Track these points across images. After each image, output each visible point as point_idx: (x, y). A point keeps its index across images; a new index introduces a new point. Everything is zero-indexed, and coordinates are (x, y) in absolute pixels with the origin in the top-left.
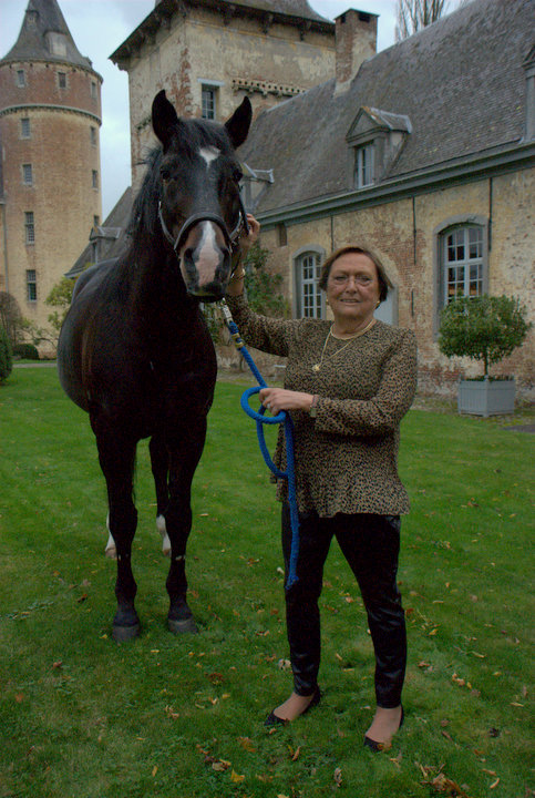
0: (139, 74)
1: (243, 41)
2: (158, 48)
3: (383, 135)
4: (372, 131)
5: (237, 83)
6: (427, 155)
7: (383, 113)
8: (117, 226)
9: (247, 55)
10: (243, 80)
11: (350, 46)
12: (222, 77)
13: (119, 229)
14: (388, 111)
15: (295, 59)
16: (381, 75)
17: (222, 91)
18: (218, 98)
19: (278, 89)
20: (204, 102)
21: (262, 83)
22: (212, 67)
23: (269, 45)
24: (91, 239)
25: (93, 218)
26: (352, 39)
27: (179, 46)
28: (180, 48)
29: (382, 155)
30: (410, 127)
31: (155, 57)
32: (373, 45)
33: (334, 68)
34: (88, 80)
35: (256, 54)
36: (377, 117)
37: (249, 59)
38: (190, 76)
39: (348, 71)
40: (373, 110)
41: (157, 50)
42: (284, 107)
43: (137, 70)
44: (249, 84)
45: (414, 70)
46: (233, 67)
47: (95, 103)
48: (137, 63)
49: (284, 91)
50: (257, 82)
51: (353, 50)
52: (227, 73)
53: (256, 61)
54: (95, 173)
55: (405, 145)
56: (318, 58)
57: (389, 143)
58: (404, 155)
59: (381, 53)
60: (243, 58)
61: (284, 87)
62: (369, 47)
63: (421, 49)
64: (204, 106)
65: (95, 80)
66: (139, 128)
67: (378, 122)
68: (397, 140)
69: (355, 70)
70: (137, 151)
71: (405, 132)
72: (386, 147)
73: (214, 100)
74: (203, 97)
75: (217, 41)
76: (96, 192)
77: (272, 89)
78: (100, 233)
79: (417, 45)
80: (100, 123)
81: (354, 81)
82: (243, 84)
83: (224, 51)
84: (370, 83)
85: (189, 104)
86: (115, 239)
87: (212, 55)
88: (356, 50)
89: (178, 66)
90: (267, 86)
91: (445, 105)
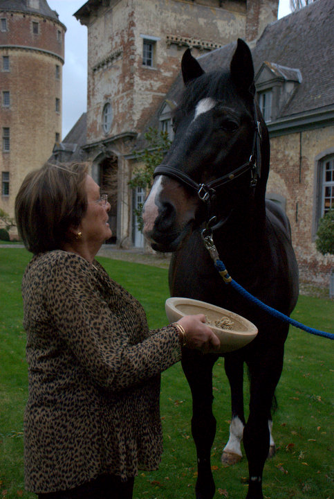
0: (96, 29)
1: (176, 7)
2: (111, 10)
3: (280, 84)
4: (272, 81)
5: (170, 39)
6: (313, 100)
7: (280, 67)
8: (74, 143)
9: (179, 17)
10: (175, 37)
11: (258, 13)
12: (158, 34)
13: (76, 145)
14: (284, 65)
15: (214, 21)
16: (280, 37)
17: (158, 44)
18: (155, 51)
19: (201, 44)
20: (144, 52)
21: (189, 39)
22: (152, 26)
23: (195, 10)
24: (54, 152)
25: (54, 135)
26: (259, 8)
27: (128, 9)
28: (128, 10)
29: (278, 98)
30: (300, 79)
31: (109, 16)
32: (275, 13)
33: (244, 29)
34: (55, 28)
35: (185, 17)
36: (276, 70)
37: (179, 21)
38: (135, 32)
39: (255, 33)
40: (273, 64)
41: (110, 11)
42: (204, 58)
43: (95, 25)
44: (179, 40)
45: (306, 33)
46: (167, 27)
47: (60, 47)
48: (95, 20)
49: (206, 46)
50: (185, 38)
51: (260, 17)
52: (163, 31)
53: (185, 23)
54: (58, 100)
55: (296, 91)
56: (232, 21)
57: (284, 90)
58: (295, 100)
59: (281, 19)
60: (175, 19)
61: (206, 42)
62: (272, 14)
63: (313, 17)
64: (144, 56)
65: (60, 28)
66: (95, 70)
67: (276, 74)
68: (290, 88)
69: (261, 32)
70: (92, 87)
71: (296, 82)
72: (281, 93)
73: (152, 52)
74: (144, 48)
75: (156, 6)
76: (58, 115)
77: (196, 44)
78: (61, 147)
79: (310, 14)
80: (63, 62)
81: (259, 41)
82: (174, 40)
83: (161, 14)
84: (272, 42)
85: (133, 54)
86: (72, 153)
87: (152, 17)
88: (262, 17)
89: (126, 24)
90: (192, 41)
91: (329, 62)
